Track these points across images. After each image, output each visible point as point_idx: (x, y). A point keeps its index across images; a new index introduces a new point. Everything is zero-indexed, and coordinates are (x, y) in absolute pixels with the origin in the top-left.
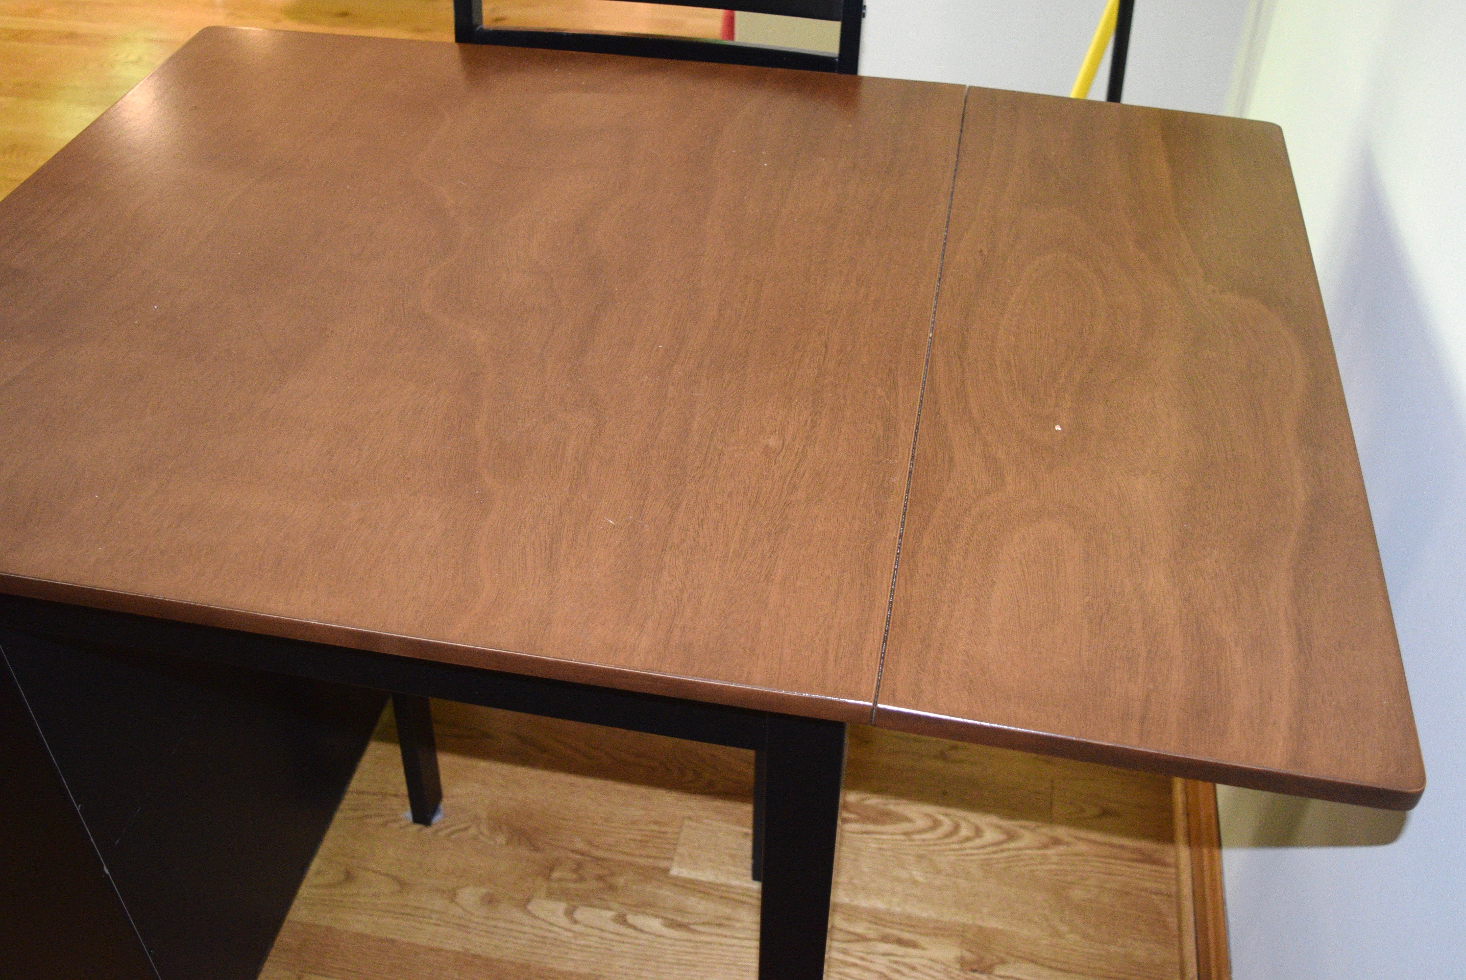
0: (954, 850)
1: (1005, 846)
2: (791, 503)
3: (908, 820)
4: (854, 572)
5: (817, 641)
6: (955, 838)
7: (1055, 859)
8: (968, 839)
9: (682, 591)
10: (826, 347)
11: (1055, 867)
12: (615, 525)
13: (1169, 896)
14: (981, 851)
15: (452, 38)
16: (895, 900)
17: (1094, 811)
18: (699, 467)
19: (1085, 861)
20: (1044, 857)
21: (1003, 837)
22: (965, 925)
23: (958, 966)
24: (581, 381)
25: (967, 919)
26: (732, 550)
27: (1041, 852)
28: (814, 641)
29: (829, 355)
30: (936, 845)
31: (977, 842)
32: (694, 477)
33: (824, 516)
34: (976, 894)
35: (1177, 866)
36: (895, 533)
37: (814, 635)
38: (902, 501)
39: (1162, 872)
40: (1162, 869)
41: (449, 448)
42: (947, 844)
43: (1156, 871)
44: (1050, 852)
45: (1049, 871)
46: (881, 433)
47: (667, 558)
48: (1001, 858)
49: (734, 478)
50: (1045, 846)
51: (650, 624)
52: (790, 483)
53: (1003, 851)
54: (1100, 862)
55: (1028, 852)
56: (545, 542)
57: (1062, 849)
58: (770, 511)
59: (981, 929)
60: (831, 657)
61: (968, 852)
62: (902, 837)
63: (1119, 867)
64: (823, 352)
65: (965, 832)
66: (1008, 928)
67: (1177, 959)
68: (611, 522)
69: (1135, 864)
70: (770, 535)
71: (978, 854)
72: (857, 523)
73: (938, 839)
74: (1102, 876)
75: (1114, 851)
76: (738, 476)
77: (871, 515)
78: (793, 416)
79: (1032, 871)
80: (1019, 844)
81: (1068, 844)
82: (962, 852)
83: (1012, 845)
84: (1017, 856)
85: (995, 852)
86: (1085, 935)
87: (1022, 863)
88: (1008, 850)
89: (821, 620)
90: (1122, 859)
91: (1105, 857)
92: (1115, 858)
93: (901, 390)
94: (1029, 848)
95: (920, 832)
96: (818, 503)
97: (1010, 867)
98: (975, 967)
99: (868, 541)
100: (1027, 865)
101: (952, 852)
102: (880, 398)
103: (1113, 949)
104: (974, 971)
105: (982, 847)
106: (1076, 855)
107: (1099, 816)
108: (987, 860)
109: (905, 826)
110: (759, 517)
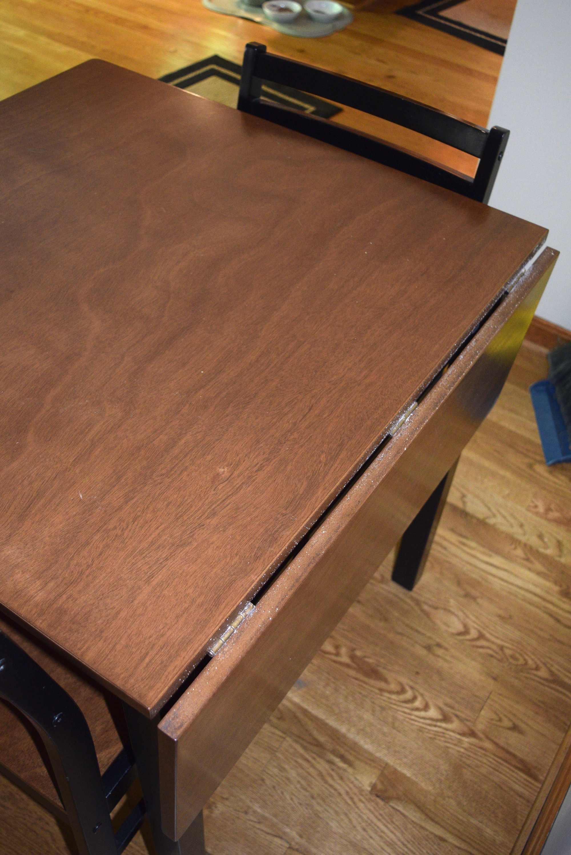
0: (405, 713)
1: (439, 724)
2: (203, 525)
3: (386, 681)
4: (207, 598)
5: (146, 643)
6: (409, 705)
7: (466, 745)
8: (417, 709)
9: (89, 566)
10: (310, 410)
11: (462, 750)
12: (81, 499)
13: (528, 801)
14: (422, 720)
15: (234, 104)
16: (353, 730)
17: (509, 724)
18: (163, 475)
19: (485, 755)
20: (460, 741)
21: (440, 717)
22: (387, 764)
23: (369, 789)
24: (135, 381)
25: (390, 760)
26: (140, 548)
27: (459, 737)
28: (145, 642)
29: (308, 417)
30: (395, 704)
31: (422, 714)
32: (155, 481)
33: (218, 545)
34: (404, 748)
35: (543, 783)
36: (256, 577)
37: (148, 637)
38: (279, 552)
39: (531, 784)
40: (533, 782)
41: (23, 403)
42: (403, 707)
43: (528, 781)
44: (465, 739)
45: (459, 752)
46: (301, 492)
47: (96, 537)
48: (433, 731)
49: (180, 491)
50: (463, 734)
51: (51, 584)
52: (213, 509)
53: (435, 726)
54: (494, 760)
55: (451, 734)
56: (32, 496)
57: (473, 740)
58: (185, 527)
59: (395, 771)
60: (147, 660)
61: (413, 717)
62: (377, 691)
63: (505, 769)
64: (306, 412)
65: (418, 703)
66: (414, 778)
67: (512, 846)
68: (81, 496)
69: (516, 771)
70: (173, 545)
71: (419, 722)
72: (236, 559)
73: (399, 701)
74: (491, 769)
75: (507, 756)
76: (184, 491)
77: (250, 556)
78: (251, 456)
79: (447, 747)
80: (449, 726)
81: (479, 739)
82: (409, 716)
83: (444, 725)
84: (443, 733)
85: (430, 725)
86: (459, 804)
87: (443, 739)
88: (440, 727)
89: (161, 627)
90: (509, 764)
91: (500, 758)
92: (506, 761)
93: (338, 462)
94: (453, 731)
95: (391, 692)
96: (221, 532)
97: (435, 738)
98: (379, 794)
99: (234, 576)
100: (445, 742)
101: (402, 714)
102: (320, 462)
103: (473, 821)
104: (378, 796)
105: (424, 718)
106: (481, 748)
107: (510, 729)
108: (423, 728)
109: (382, 685)
110: (175, 529)
